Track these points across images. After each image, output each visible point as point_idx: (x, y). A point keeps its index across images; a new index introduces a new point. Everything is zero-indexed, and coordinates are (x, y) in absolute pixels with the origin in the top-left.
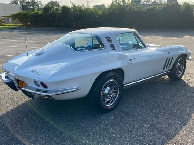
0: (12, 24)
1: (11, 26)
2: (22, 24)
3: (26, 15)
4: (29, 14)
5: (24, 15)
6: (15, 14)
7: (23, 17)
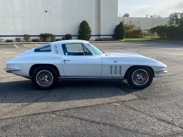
0: (151, 37)
1: (149, 38)
2: (159, 37)
3: (163, 28)
4: (166, 28)
5: (161, 29)
6: (154, 28)
7: (160, 31)
